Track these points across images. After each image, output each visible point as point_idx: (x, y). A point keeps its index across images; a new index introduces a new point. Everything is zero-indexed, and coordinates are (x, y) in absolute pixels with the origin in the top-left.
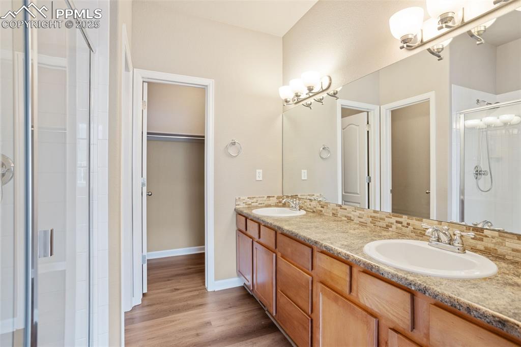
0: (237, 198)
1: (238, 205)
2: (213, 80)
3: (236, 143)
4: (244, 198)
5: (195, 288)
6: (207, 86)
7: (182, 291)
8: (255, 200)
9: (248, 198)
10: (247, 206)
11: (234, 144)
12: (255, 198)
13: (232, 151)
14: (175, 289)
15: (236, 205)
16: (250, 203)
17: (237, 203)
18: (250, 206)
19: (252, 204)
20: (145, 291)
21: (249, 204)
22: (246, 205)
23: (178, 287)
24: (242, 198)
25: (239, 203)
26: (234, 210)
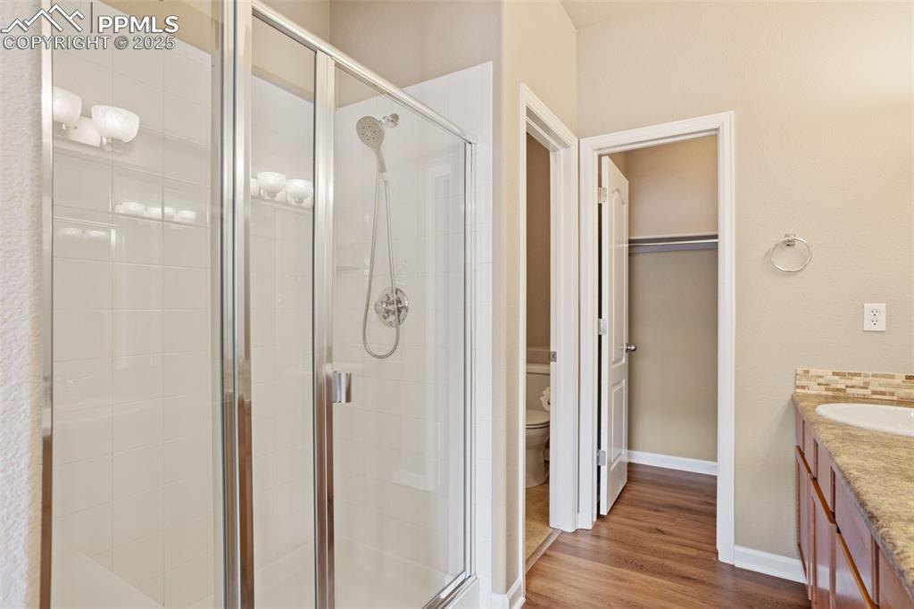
0: (800, 371)
1: (803, 387)
2: (732, 112)
3: (797, 242)
4: (820, 372)
5: (696, 543)
6: (717, 129)
7: (668, 538)
8: (857, 381)
9: (835, 374)
10: (830, 393)
11: (789, 244)
12: (858, 375)
13: (784, 261)
14: (657, 529)
15: (797, 387)
16: (843, 387)
17: (798, 383)
18: (841, 394)
19: (849, 390)
20: (604, 512)
21: (839, 390)
22: (827, 390)
23: (664, 529)
24: (813, 371)
25: (804, 383)
26: (790, 397)
